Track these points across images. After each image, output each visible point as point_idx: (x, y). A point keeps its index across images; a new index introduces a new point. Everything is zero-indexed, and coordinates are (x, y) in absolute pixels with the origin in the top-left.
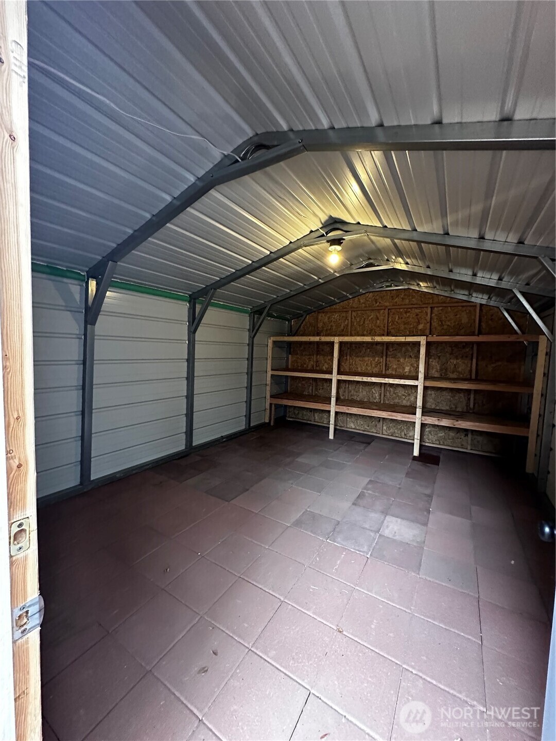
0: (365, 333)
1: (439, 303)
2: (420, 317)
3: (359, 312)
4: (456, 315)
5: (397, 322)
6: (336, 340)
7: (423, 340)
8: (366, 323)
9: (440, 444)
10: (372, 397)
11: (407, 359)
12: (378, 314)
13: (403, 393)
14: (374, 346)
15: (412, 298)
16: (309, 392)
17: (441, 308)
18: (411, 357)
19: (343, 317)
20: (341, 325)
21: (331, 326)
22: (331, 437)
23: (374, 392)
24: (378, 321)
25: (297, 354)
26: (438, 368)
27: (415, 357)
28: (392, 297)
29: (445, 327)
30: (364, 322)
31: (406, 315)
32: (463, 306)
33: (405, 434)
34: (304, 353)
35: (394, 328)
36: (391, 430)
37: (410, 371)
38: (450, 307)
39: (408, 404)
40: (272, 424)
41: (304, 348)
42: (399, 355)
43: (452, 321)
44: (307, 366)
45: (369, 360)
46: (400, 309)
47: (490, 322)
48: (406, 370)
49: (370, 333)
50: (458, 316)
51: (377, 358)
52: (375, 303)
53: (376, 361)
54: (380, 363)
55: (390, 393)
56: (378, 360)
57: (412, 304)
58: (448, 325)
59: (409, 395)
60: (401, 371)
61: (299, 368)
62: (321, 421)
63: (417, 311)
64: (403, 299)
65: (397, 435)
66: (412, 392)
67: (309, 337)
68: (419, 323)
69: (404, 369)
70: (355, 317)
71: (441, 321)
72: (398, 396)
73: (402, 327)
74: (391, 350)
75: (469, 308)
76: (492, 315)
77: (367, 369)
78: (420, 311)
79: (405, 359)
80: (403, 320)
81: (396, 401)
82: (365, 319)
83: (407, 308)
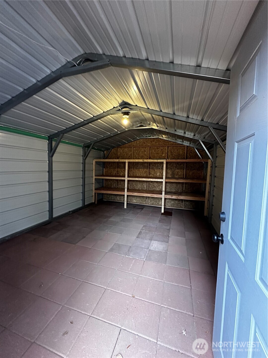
0: (140, 158)
1: (170, 145)
2: (163, 151)
3: (137, 148)
4: (178, 150)
5: (153, 153)
6: (127, 161)
7: (164, 161)
8: (140, 153)
9: (172, 207)
10: (143, 187)
11: (158, 170)
12: (145, 149)
13: (157, 185)
14: (144, 164)
15: (160, 142)
16: (114, 186)
17: (171, 147)
18: (159, 168)
19: (129, 150)
20: (128, 154)
21: (124, 154)
22: (125, 207)
23: (144, 185)
24: (145, 153)
25: (108, 168)
26: (171, 174)
27: (161, 169)
28: (151, 141)
29: (173, 155)
30: (139, 153)
31: (157, 150)
32: (180, 147)
33: (158, 204)
34: (111, 168)
35: (152, 156)
36: (152, 202)
37: (159, 175)
38: (175, 146)
39: (159, 190)
40: (96, 203)
41: (111, 165)
42: (155, 168)
43: (176, 153)
44: (113, 174)
45: (141, 170)
46: (155, 147)
47: (191, 154)
48: (158, 175)
49: (142, 158)
50: (178, 151)
51: (145, 170)
52: (144, 144)
53: (145, 171)
54: (147, 172)
55: (151, 185)
56: (146, 170)
57: (160, 145)
58: (174, 155)
59: (159, 186)
60: (156, 175)
61: (109, 175)
62: (120, 200)
63: (162, 148)
64: (156, 142)
65: (154, 204)
66: (160, 184)
67: (114, 160)
68: (163, 154)
69: (157, 174)
70: (135, 150)
71: (172, 153)
72: (155, 186)
73: (156, 155)
74: (151, 166)
75: (182, 147)
76: (191, 151)
77: (141, 175)
78: (163, 148)
79: (157, 170)
80: (156, 152)
81: (154, 189)
82: (139, 151)
83: (158, 147)
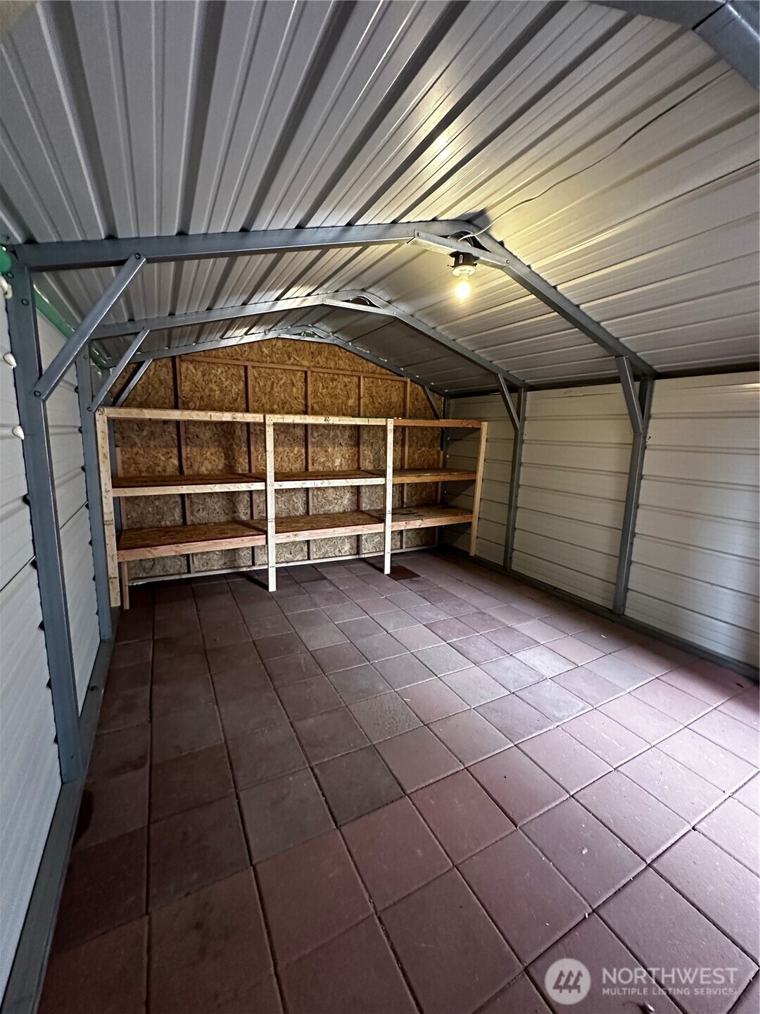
0: (275, 407)
1: (368, 372)
2: (350, 389)
3: (262, 370)
4: (386, 391)
5: (321, 394)
7: (390, 424)
8: (275, 390)
10: (294, 508)
12: (293, 378)
14: (291, 429)
15: (339, 360)
17: (371, 380)
19: (233, 374)
21: (211, 390)
22: (272, 587)
23: (296, 501)
24: (295, 390)
25: (133, 445)
28: (312, 353)
30: (272, 389)
31: (333, 383)
32: (392, 380)
33: (340, 551)
34: (152, 444)
35: (317, 403)
36: (323, 550)
37: (341, 465)
38: (381, 379)
39: (341, 510)
40: (127, 606)
41: (152, 433)
42: (326, 442)
43: (383, 399)
44: (164, 471)
46: (324, 373)
47: (416, 402)
48: (336, 464)
49: (283, 408)
51: (296, 449)
52: (287, 359)
53: (296, 452)
54: (302, 455)
55: (317, 499)
57: (338, 369)
58: (379, 403)
59: (342, 497)
60: (330, 464)
61: (143, 475)
64: (327, 358)
67: (210, 413)
69: (333, 461)
71: (371, 396)
72: (328, 501)
73: (328, 401)
74: (316, 435)
75: (397, 383)
76: (417, 395)
78: (348, 380)
79: (334, 448)
80: (330, 390)
81: (327, 508)
82: (273, 383)
83: (334, 374)
